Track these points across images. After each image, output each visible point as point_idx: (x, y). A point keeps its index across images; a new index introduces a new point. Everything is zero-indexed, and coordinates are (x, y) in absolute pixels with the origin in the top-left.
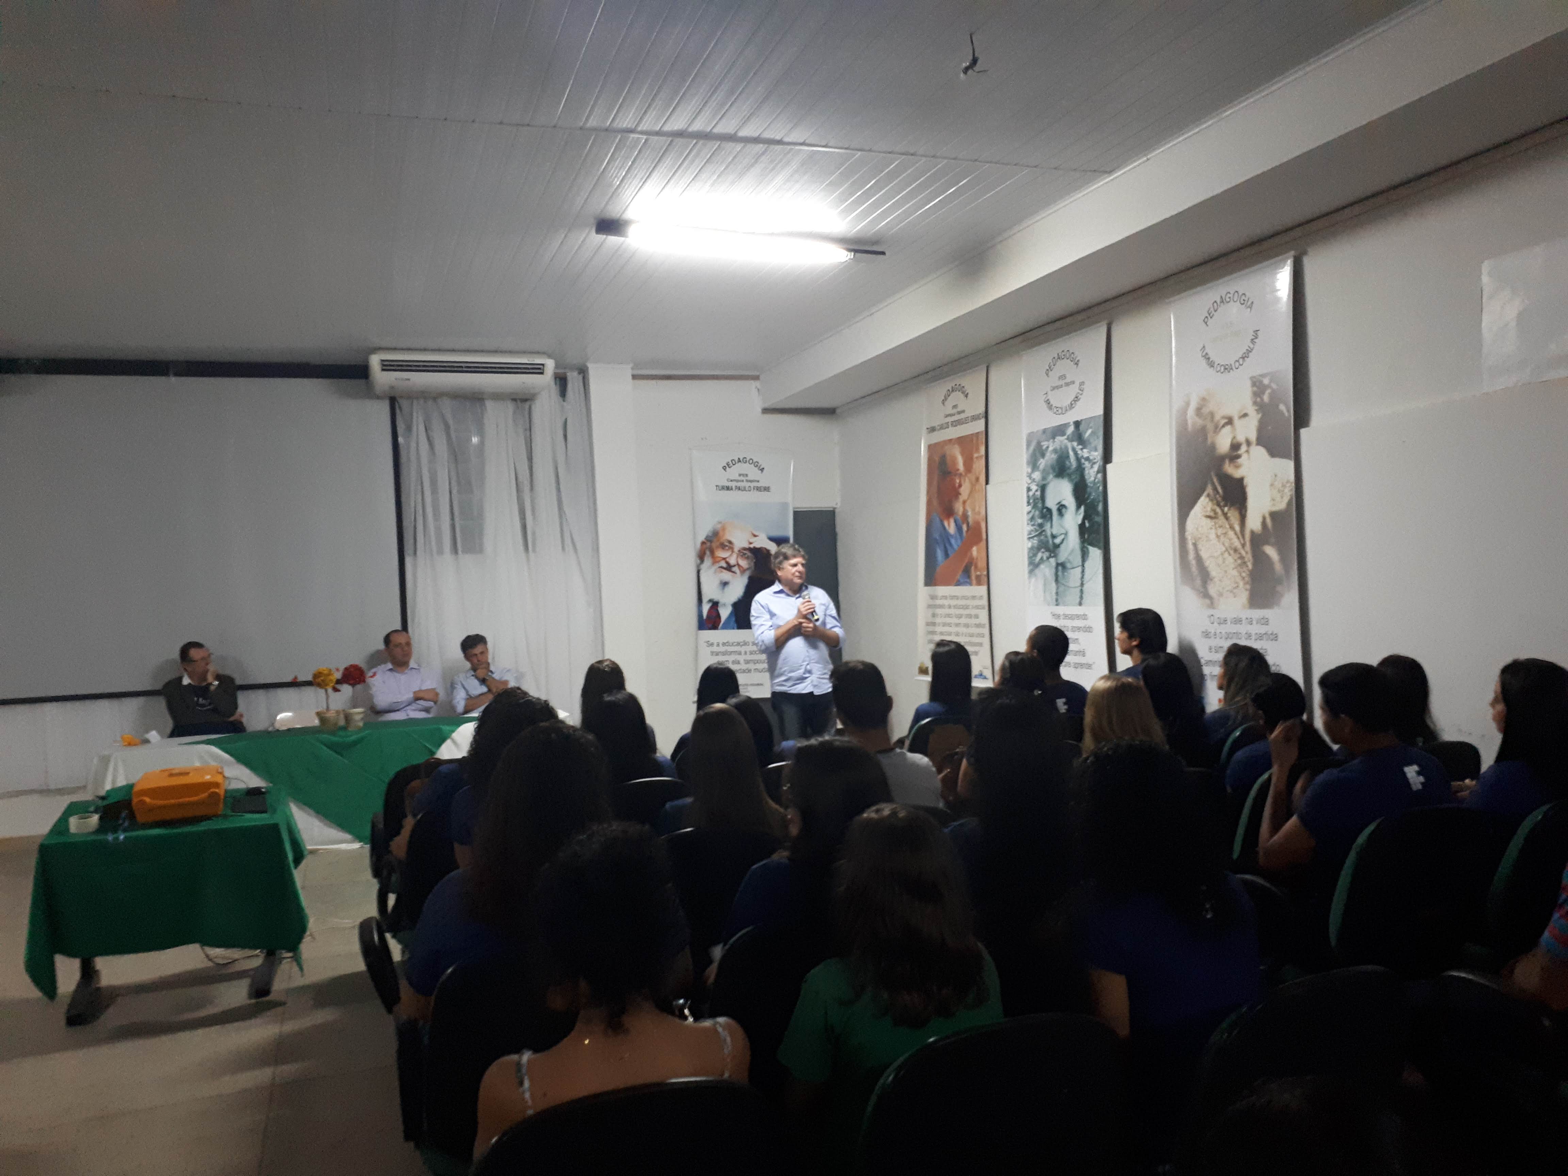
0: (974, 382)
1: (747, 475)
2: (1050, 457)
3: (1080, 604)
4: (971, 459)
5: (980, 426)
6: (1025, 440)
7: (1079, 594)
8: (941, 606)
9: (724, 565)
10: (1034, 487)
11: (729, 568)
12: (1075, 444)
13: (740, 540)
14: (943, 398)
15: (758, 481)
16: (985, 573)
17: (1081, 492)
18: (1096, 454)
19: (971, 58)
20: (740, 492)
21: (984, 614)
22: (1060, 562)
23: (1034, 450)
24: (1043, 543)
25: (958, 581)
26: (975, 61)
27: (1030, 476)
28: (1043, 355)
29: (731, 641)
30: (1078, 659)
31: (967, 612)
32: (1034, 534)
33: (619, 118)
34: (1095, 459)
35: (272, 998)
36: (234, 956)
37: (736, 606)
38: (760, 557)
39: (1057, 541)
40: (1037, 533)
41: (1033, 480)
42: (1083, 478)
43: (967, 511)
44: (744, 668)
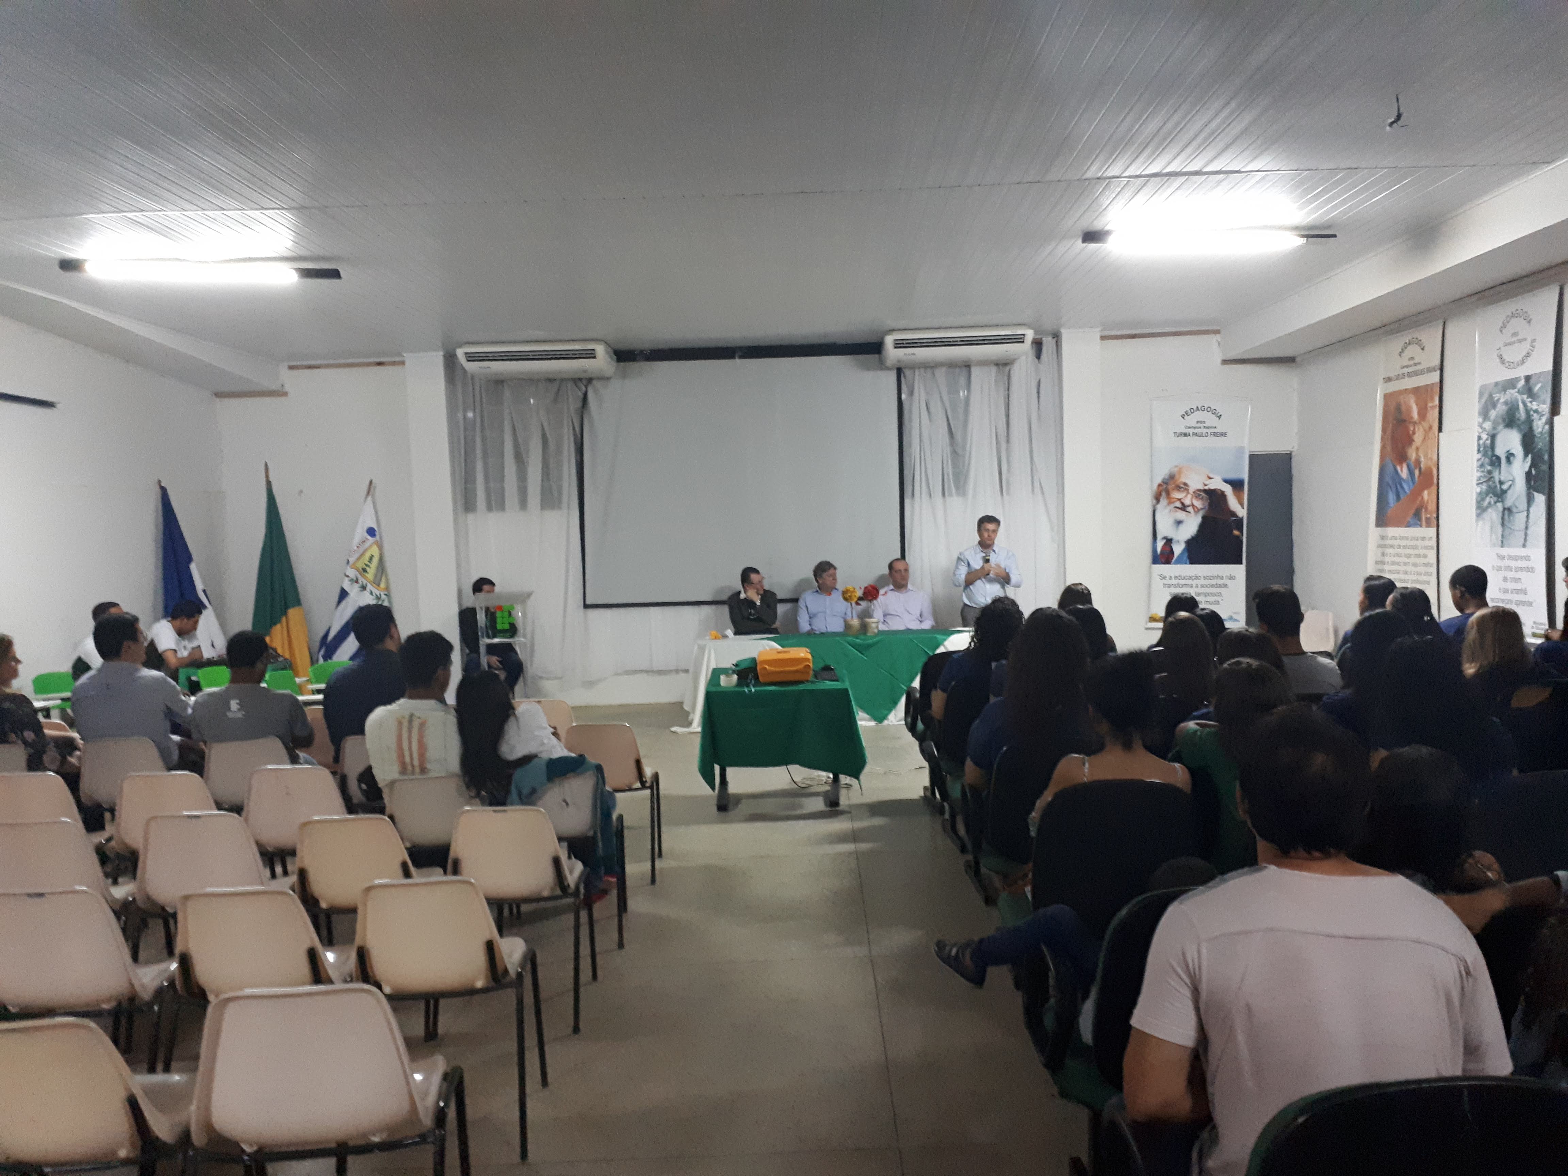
0: (1431, 337)
1: (1204, 422)
2: (1501, 408)
3: (1524, 546)
4: (1426, 408)
5: (1435, 377)
6: (1477, 393)
7: (1524, 536)
8: (1392, 546)
9: (1179, 505)
10: (1484, 436)
11: (1184, 508)
12: (1525, 396)
13: (1196, 482)
14: (1400, 350)
15: (1215, 428)
16: (1435, 516)
17: (1528, 442)
18: (1545, 406)
19: (1396, 114)
20: (1197, 437)
21: (1432, 554)
22: (1506, 506)
23: (1486, 402)
24: (1491, 489)
25: (1409, 523)
26: (1399, 117)
27: (1480, 426)
28: (1497, 313)
29: (1183, 574)
30: (1520, 597)
31: (1416, 552)
32: (1483, 480)
33: (1109, 170)
34: (1543, 411)
35: (841, 808)
36: (809, 782)
37: (1189, 543)
38: (1214, 498)
39: (1505, 487)
40: (1486, 479)
41: (1484, 430)
42: (1531, 429)
43: (1420, 457)
44: (1197, 598)
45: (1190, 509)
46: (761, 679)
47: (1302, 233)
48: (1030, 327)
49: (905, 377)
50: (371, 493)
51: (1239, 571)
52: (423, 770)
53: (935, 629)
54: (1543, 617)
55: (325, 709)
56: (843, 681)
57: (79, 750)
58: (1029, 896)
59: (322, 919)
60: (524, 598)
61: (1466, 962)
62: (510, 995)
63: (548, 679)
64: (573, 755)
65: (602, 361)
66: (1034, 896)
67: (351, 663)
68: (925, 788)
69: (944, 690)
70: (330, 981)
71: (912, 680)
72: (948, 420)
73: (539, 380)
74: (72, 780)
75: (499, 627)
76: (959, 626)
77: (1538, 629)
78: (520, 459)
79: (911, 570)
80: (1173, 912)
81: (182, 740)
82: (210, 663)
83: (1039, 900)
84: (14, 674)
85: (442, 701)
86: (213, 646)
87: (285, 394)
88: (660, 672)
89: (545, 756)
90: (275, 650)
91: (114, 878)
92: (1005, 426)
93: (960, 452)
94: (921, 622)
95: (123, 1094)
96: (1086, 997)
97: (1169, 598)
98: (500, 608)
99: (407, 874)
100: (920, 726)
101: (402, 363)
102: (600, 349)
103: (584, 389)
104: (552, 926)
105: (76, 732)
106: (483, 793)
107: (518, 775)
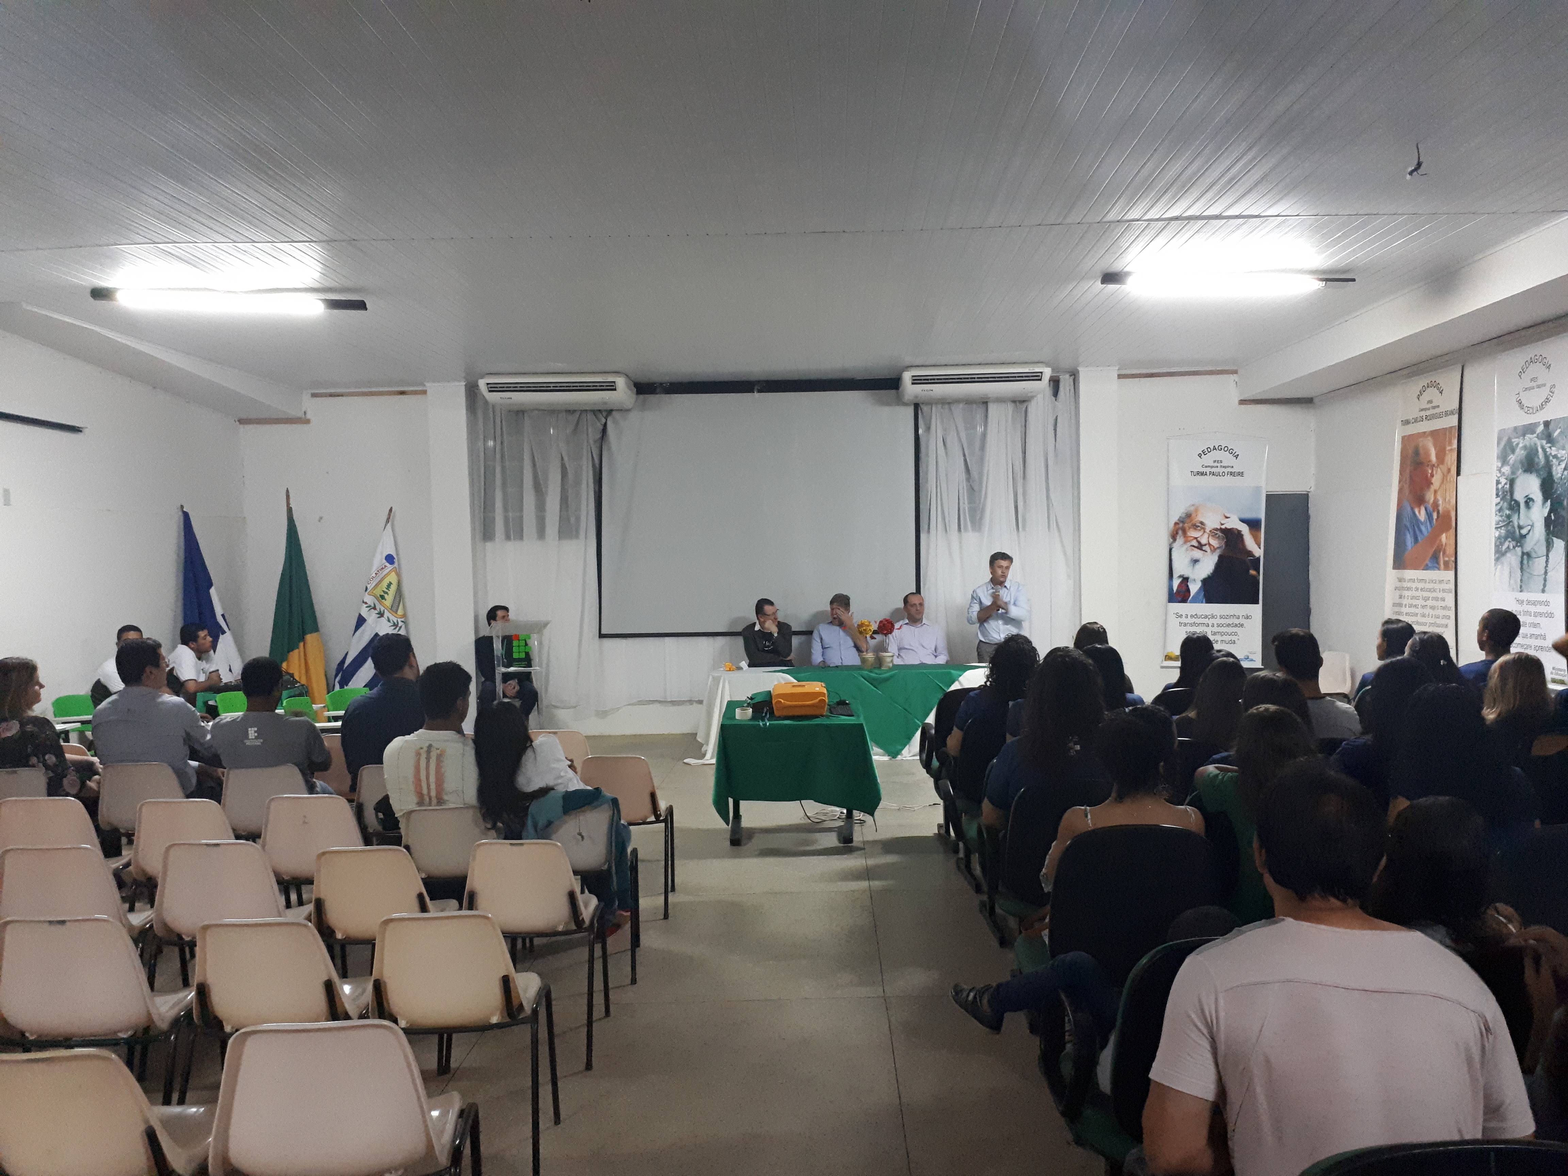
0: (1450, 380)
1: (1221, 462)
2: (1520, 453)
3: (1543, 591)
5: (1453, 421)
6: (1496, 435)
7: (1543, 582)
8: (1408, 589)
9: (1196, 544)
10: (1503, 481)
11: (1200, 547)
12: (1544, 442)
13: (1212, 521)
14: (1418, 392)
15: (1232, 467)
16: (1453, 559)
17: (1547, 487)
18: (1564, 452)
19: (1416, 162)
20: (1214, 477)
21: (1451, 598)
22: (1525, 551)
23: (1505, 446)
24: (1511, 533)
25: (1427, 565)
26: (1419, 165)
28: (1516, 359)
29: (1199, 614)
30: (1539, 642)
31: (1434, 595)
32: (1501, 524)
33: (1129, 213)
34: (1563, 457)
35: (854, 844)
36: (823, 818)
37: (1205, 582)
38: (1231, 537)
39: (1524, 532)
40: (1505, 524)
41: (1503, 474)
42: (1550, 474)
43: (1438, 501)
44: (1212, 638)
45: (1207, 548)
46: (776, 713)
47: (1321, 277)
48: (1047, 365)
49: (922, 412)
50: (390, 520)
51: (1256, 611)
52: (440, 801)
53: (948, 665)
55: (343, 739)
56: (858, 716)
57: (97, 773)
58: (1047, 941)
59: (337, 949)
60: (540, 627)
61: (1486, 1021)
62: (523, 1033)
63: (562, 708)
64: (589, 788)
65: (622, 393)
66: (1050, 940)
67: (366, 691)
68: (940, 826)
69: (961, 729)
70: (347, 1017)
71: (927, 715)
72: (964, 456)
73: (559, 411)
74: (91, 804)
75: (515, 656)
77: (1557, 674)
78: (539, 489)
79: (926, 605)
80: (1190, 961)
81: (199, 765)
82: (228, 688)
83: (1057, 946)
84: (37, 698)
85: (460, 731)
86: (230, 670)
87: (308, 422)
88: (673, 703)
89: (561, 789)
90: (292, 675)
91: (132, 903)
92: (1022, 466)
93: (976, 488)
94: (936, 657)
95: (142, 1127)
96: (1103, 1047)
97: (1185, 636)
98: (517, 637)
99: (424, 908)
100: (935, 763)
101: (424, 392)
102: (621, 382)
103: (604, 420)
104: (565, 959)
105: (95, 755)
106: (500, 825)
107: (534, 807)
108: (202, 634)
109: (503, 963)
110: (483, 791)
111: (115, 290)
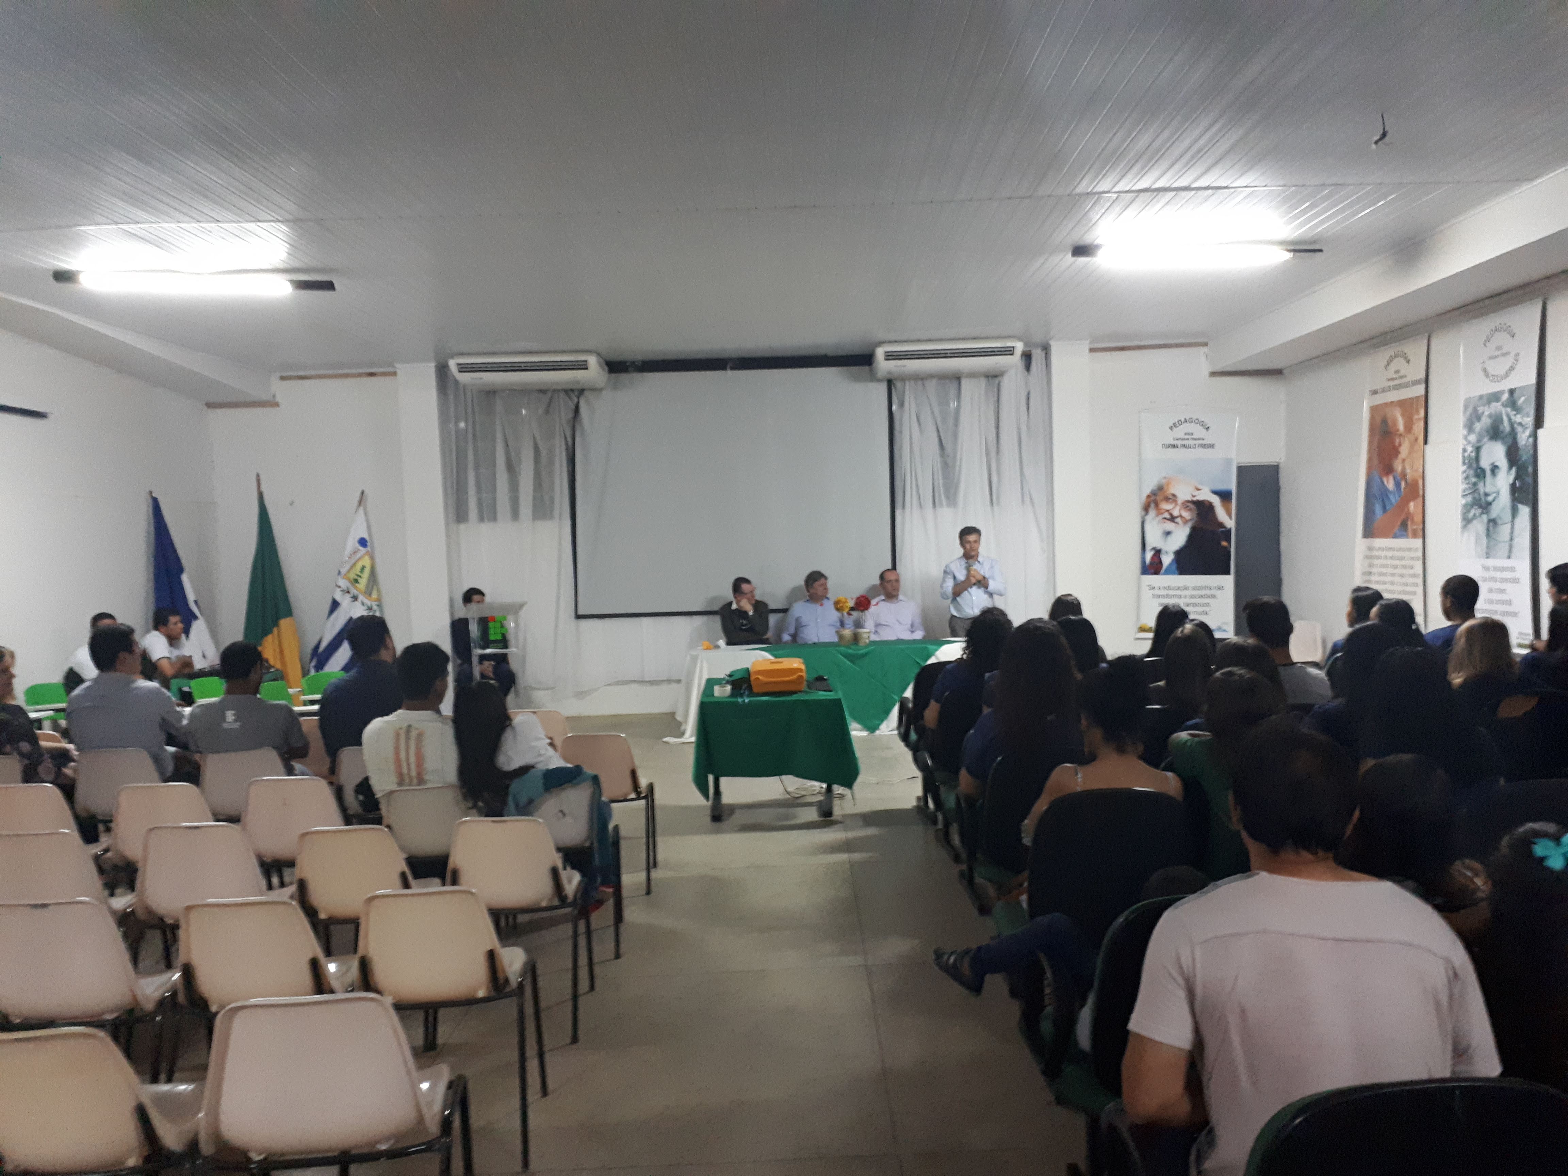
0: (1416, 350)
1: (1192, 434)
2: (1486, 421)
3: (1509, 557)
5: (1420, 390)
6: (1462, 406)
7: (1509, 548)
8: (1378, 558)
9: (1168, 516)
10: (1470, 449)
11: (1172, 519)
12: (1509, 410)
13: (1184, 493)
14: (1386, 363)
15: (1203, 439)
16: (1421, 527)
17: (1513, 455)
18: (1529, 419)
19: (1381, 132)
20: (1185, 450)
21: (1419, 565)
22: (1491, 518)
23: (1471, 415)
24: (1476, 501)
25: (1395, 534)
26: (1384, 135)
27: (1466, 438)
28: (1481, 327)
29: (1172, 585)
30: (1506, 608)
31: (1403, 563)
33: (1099, 185)
34: (1527, 424)
35: (833, 818)
36: (802, 792)
37: (1178, 554)
38: (1203, 509)
39: (1490, 499)
40: (1471, 491)
41: (1469, 442)
42: (1515, 441)
43: (1406, 468)
44: (1187, 609)
45: (1179, 520)
46: (755, 690)
47: (1289, 248)
48: (1020, 339)
49: (895, 388)
50: (362, 503)
51: (1227, 581)
52: (421, 781)
53: (925, 640)
54: (1529, 629)
55: (322, 722)
56: (837, 692)
58: (1025, 905)
59: (323, 929)
60: (516, 608)
61: (1455, 967)
62: (509, 1007)
63: (539, 689)
64: (569, 765)
65: (595, 372)
66: (1030, 905)
67: (342, 674)
68: (919, 797)
69: (937, 701)
70: (332, 992)
71: (904, 689)
72: (938, 431)
73: (531, 392)
74: (68, 790)
75: (492, 638)
76: (948, 637)
77: (1524, 639)
78: (512, 468)
79: (902, 582)
81: (177, 752)
82: (202, 674)
83: (1035, 909)
85: (438, 712)
86: (204, 656)
87: (277, 405)
88: (652, 683)
89: (542, 767)
91: (111, 888)
92: (995, 438)
93: (950, 464)
94: (912, 632)
95: (133, 1104)
96: (1082, 1006)
97: (1160, 609)
98: (493, 619)
99: (406, 885)
100: (913, 736)
101: (394, 374)
102: (592, 360)
103: (576, 400)
104: (548, 936)
105: (70, 742)
106: (480, 804)
107: (515, 786)
108: (173, 619)
109: (488, 938)
110: (463, 771)
111: (78, 272)
